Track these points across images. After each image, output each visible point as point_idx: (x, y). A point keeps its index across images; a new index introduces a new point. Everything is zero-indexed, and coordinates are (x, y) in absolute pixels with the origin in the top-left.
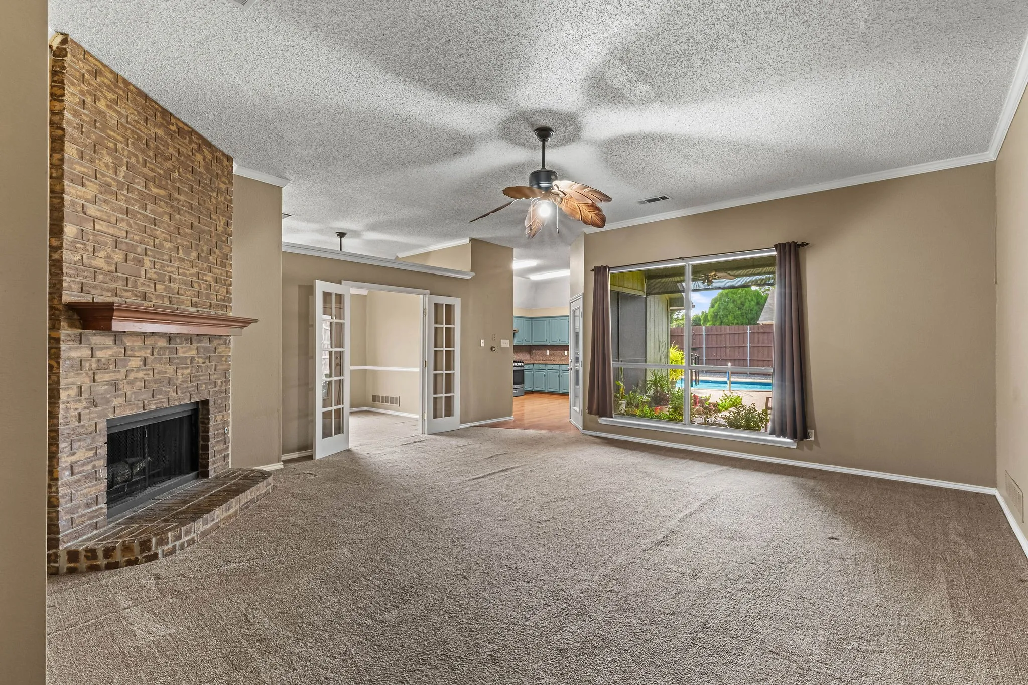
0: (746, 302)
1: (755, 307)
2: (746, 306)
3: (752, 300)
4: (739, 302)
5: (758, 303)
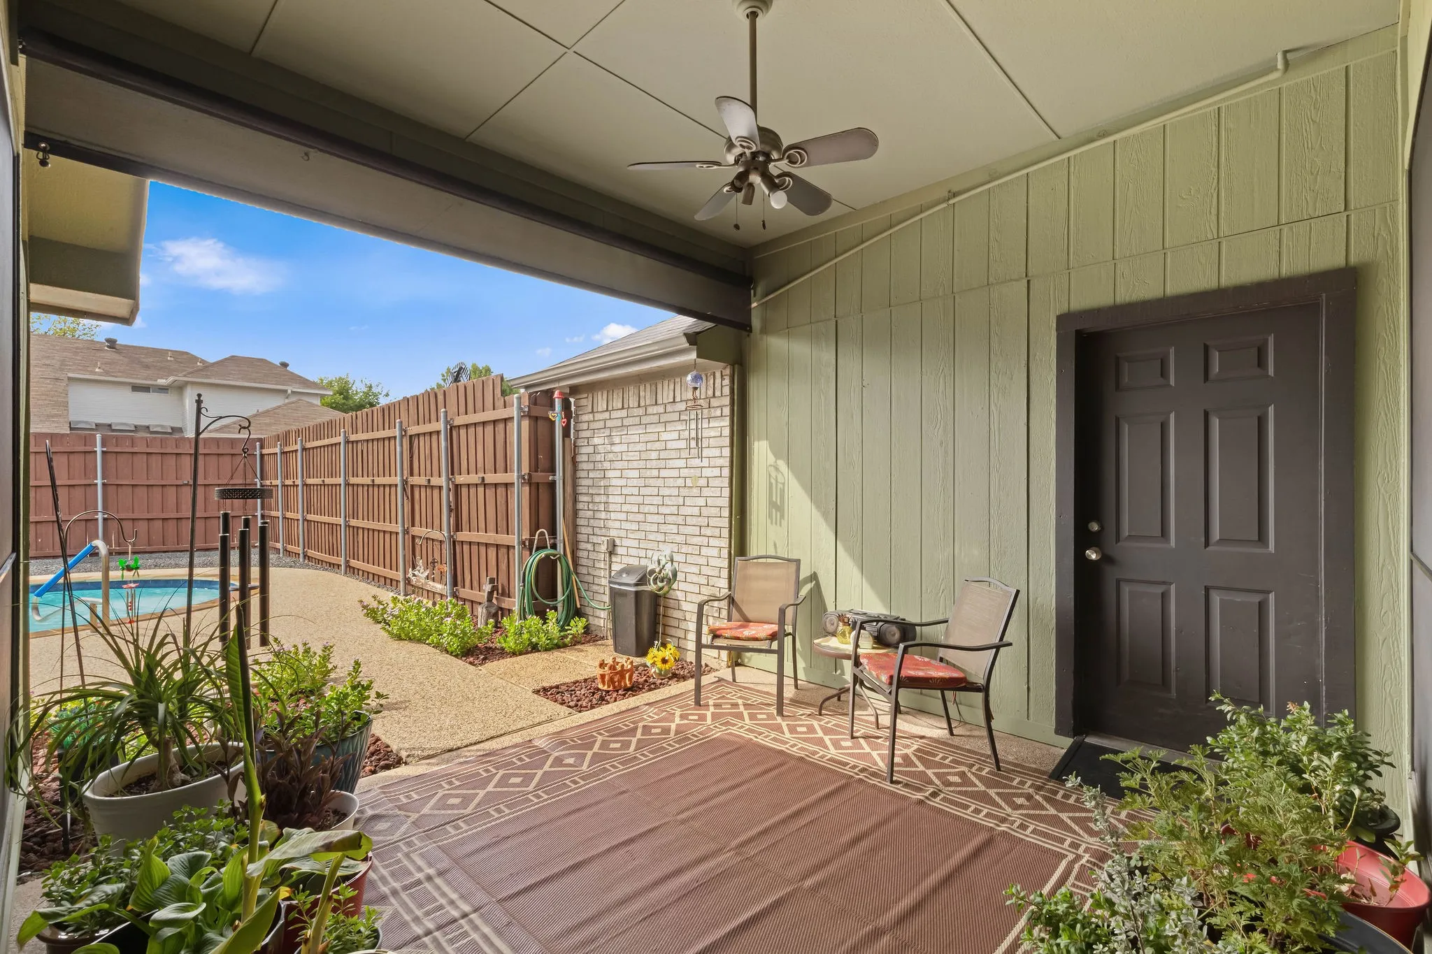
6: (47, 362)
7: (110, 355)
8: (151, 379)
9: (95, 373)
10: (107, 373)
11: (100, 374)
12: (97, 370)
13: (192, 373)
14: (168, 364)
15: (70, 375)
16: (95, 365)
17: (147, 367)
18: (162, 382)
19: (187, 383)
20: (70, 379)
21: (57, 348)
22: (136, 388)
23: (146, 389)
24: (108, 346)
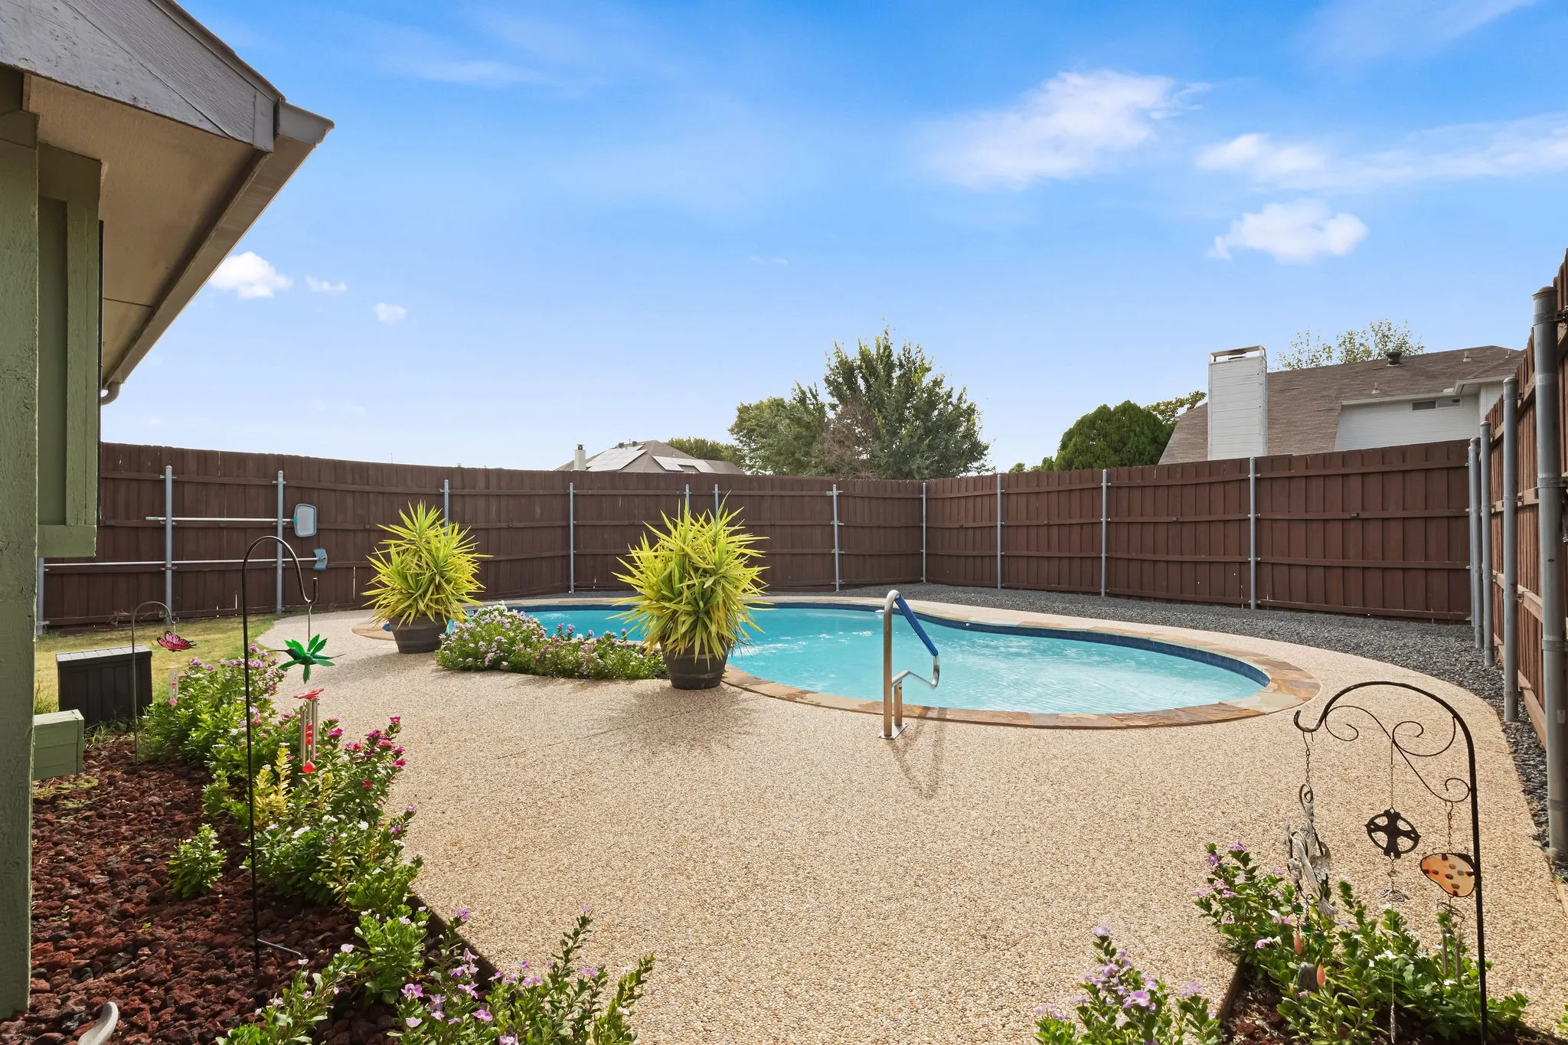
0: (1129, 437)
1: (1148, 448)
2: (1129, 445)
3: (1143, 434)
4: (1115, 437)
5: (1154, 440)
6: (1326, 393)
7: (1395, 372)
8: (1436, 391)
9: (1372, 396)
10: (1384, 393)
11: (1376, 396)
12: (1374, 392)
13: (1485, 372)
14: (1463, 367)
15: (1345, 403)
16: (1372, 388)
17: (1433, 377)
18: (1449, 391)
19: (1481, 385)
20: (1345, 408)
21: (1338, 377)
22: (1418, 405)
23: (1430, 404)
24: (1391, 363)
